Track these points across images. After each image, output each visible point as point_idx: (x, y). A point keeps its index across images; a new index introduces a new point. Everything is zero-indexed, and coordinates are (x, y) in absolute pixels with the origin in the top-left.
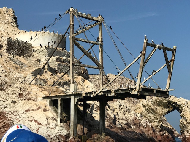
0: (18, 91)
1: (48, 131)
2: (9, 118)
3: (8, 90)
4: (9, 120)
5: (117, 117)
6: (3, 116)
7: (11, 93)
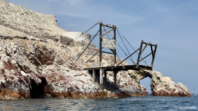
0: (70, 65)
1: (88, 86)
3: (64, 65)
5: (120, 80)
6: (63, 78)
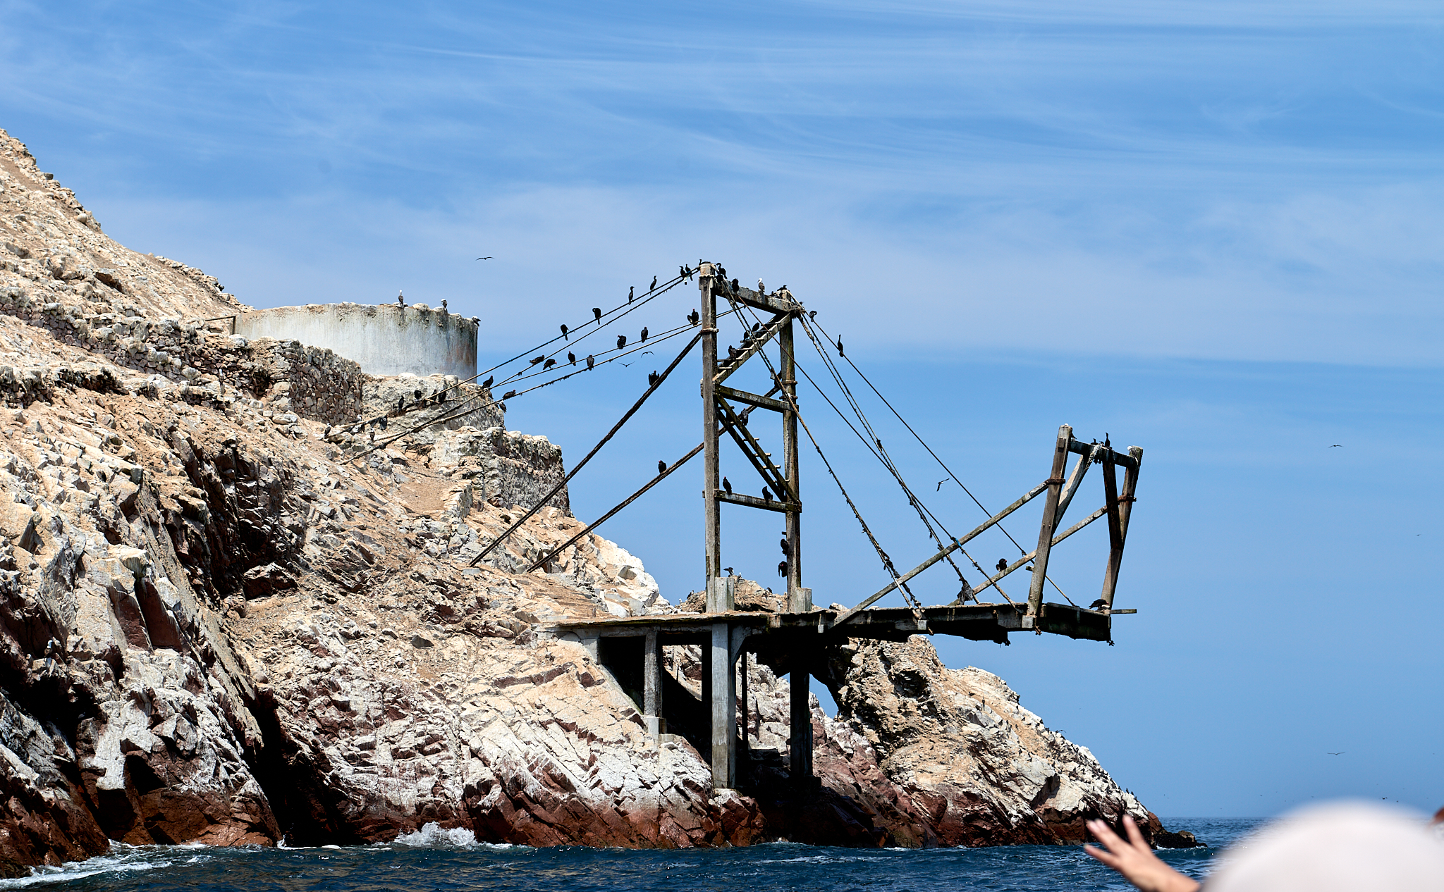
0: (429, 594)
1: (636, 767)
2: (435, 712)
3: (383, 593)
4: (438, 721)
6: (407, 705)
7: (401, 605)
